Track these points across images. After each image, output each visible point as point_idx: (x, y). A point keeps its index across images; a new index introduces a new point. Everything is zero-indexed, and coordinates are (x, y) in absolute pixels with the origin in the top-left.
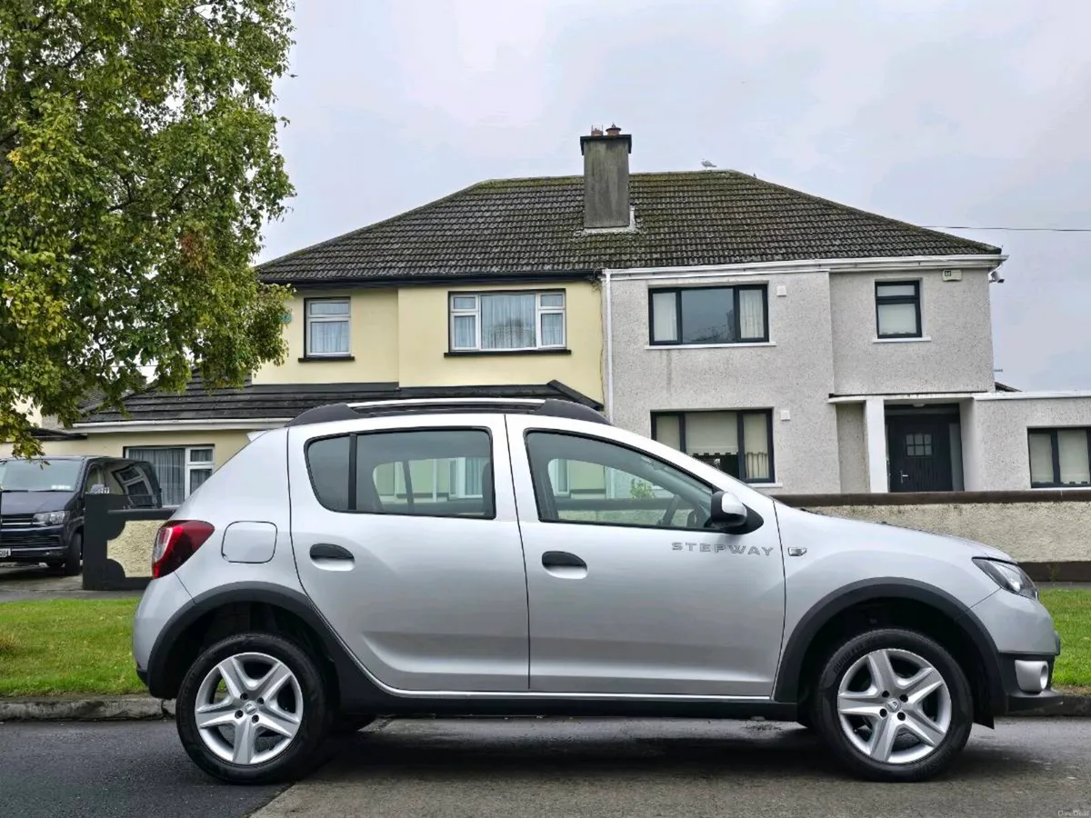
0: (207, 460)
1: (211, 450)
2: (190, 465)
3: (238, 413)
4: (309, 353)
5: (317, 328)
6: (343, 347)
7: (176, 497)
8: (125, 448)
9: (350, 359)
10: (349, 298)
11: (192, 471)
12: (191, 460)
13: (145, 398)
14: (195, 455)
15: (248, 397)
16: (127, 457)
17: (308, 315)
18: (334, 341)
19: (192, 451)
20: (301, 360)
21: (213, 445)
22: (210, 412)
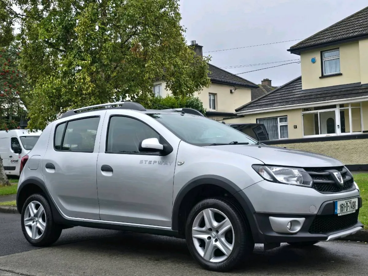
0: (286, 122)
1: (287, 118)
2: (279, 124)
3: (294, 102)
4: (324, 74)
5: (327, 63)
6: (338, 70)
7: (276, 137)
8: (257, 119)
9: (340, 74)
10: (339, 48)
11: (280, 126)
12: (280, 122)
13: (265, 99)
14: (281, 120)
15: (299, 95)
16: (258, 123)
17: (323, 58)
18: (334, 67)
19: (280, 118)
20: (320, 78)
21: (287, 116)
22: (284, 103)
